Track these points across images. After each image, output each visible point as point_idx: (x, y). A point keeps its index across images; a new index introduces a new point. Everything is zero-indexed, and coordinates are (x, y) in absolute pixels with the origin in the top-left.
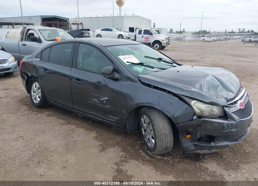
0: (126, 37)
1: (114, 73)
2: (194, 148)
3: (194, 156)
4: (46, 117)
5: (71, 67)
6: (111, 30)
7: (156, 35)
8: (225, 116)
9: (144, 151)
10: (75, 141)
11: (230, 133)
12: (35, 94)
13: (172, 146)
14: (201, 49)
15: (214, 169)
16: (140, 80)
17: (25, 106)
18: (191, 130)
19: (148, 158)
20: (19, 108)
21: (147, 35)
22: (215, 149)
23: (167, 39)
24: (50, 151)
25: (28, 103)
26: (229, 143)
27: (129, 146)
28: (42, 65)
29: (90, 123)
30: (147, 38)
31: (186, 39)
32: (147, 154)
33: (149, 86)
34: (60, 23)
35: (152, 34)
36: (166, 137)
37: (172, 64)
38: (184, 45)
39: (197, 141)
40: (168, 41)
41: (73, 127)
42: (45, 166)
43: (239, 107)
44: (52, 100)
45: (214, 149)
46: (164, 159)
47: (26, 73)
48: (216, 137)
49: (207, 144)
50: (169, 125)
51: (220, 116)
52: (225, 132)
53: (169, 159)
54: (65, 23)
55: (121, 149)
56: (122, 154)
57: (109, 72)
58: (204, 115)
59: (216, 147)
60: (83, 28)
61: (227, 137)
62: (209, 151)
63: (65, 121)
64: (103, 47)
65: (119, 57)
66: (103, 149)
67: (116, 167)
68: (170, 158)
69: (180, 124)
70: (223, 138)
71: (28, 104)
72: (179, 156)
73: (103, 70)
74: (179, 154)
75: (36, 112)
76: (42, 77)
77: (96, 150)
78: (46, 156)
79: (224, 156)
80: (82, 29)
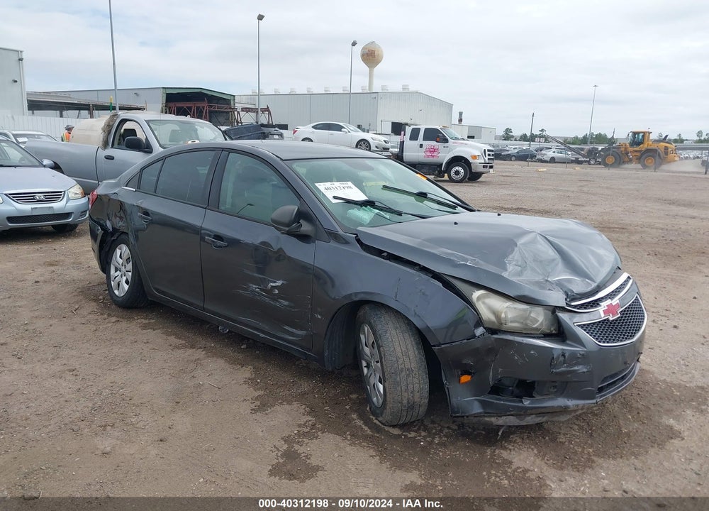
0: (377, 147)
1: (301, 221)
2: (481, 411)
3: (484, 433)
4: (139, 330)
5: (206, 208)
6: (339, 128)
7: (456, 143)
8: (560, 333)
9: (362, 416)
10: (199, 386)
11: (569, 376)
12: (118, 273)
13: (426, 401)
14: (580, 184)
15: (527, 465)
16: (358, 241)
17: (94, 304)
18: (469, 361)
19: (369, 431)
20: (77, 307)
21: (433, 143)
22: (534, 416)
23: (487, 153)
24: (134, 405)
25: (101, 297)
26: (571, 403)
27: (326, 402)
28: (139, 203)
29: (242, 347)
30: (433, 150)
31: (545, 154)
32: (367, 422)
33: (379, 253)
34: (211, 106)
35: (446, 141)
36: (408, 376)
37: (454, 208)
38: (537, 171)
39: (489, 393)
40: (489, 159)
41: (200, 354)
42: (116, 434)
43: (603, 315)
44: (157, 290)
45: (533, 414)
46: (406, 436)
47: (101, 222)
48: (536, 385)
49: (514, 401)
50: (418, 348)
51: (548, 332)
52: (556, 373)
53: (420, 436)
54: (224, 107)
55: (306, 409)
56: (304, 419)
57: (286, 220)
58: (504, 328)
59: (534, 411)
60: (271, 122)
61: (565, 386)
62: (518, 421)
63: (184, 342)
64: (281, 161)
65: (316, 184)
66: (262, 406)
67: (285, 447)
68: (423, 434)
69: (443, 346)
70: (555, 390)
71: (100, 300)
72: (446, 431)
73: (276, 215)
74: (448, 428)
75: (117, 317)
76: (137, 232)
77: (246, 408)
78: (122, 414)
79: (562, 438)
80: (268, 122)
